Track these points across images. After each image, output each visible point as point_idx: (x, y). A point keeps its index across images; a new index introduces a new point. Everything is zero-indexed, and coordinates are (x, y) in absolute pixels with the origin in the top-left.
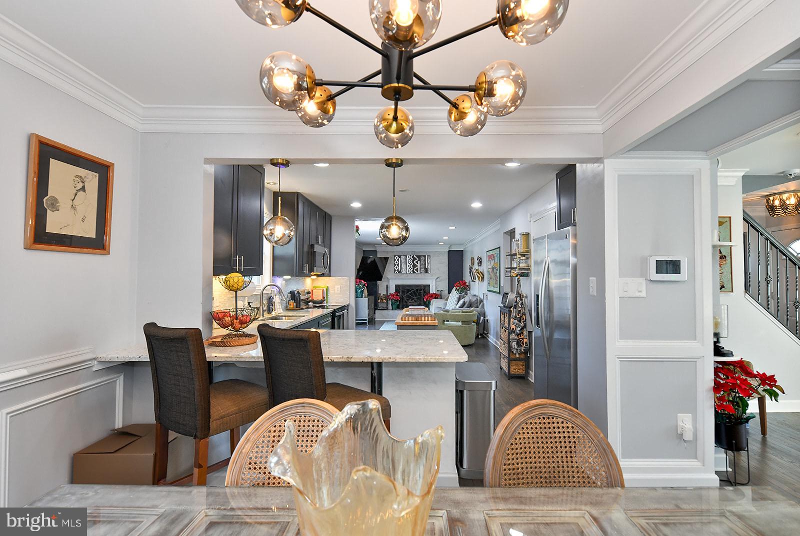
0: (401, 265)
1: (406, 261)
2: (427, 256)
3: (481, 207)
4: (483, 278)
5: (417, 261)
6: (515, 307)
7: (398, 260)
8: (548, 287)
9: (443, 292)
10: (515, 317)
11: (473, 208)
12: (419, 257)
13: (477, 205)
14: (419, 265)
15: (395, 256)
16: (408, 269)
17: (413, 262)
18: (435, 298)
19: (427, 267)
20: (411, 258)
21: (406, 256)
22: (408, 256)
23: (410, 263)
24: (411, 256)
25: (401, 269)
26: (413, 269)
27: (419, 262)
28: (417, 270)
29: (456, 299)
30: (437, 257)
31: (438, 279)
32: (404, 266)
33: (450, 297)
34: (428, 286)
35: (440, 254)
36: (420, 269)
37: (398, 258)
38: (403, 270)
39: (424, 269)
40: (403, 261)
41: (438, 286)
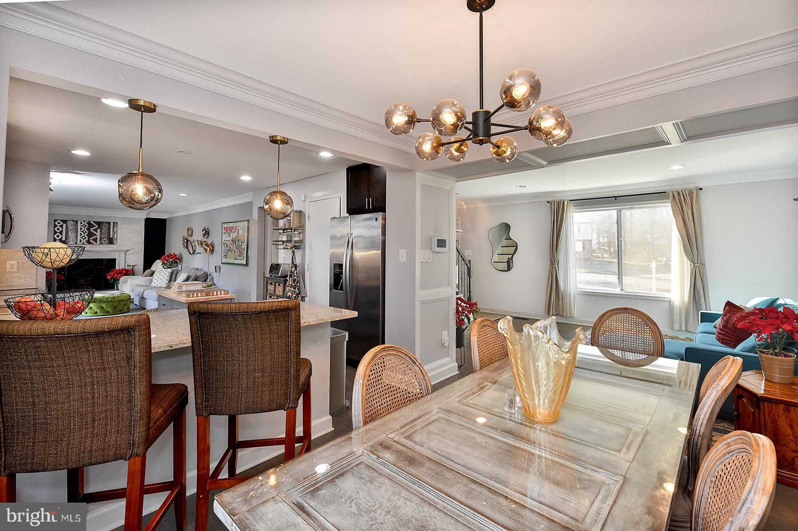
0: (67, 233)
1: (77, 229)
2: (112, 224)
3: (251, 180)
4: (212, 251)
5: (97, 229)
6: (291, 276)
7: (61, 226)
8: (352, 258)
9: (136, 267)
10: (292, 285)
11: (242, 180)
12: (100, 224)
13: (246, 178)
14: (98, 234)
15: (56, 221)
16: (79, 238)
17: (88, 229)
18: (126, 275)
19: (111, 237)
20: (84, 224)
21: (77, 221)
22: (79, 222)
23: (84, 230)
24: (86, 222)
25: (66, 238)
26: (89, 238)
27: (99, 230)
28: (95, 240)
29: (168, 274)
30: (130, 225)
31: (129, 251)
32: (71, 235)
33: (153, 273)
34: (114, 260)
35: (132, 221)
36: (101, 239)
37: (62, 223)
38: (71, 239)
39: (108, 239)
40: (70, 227)
41: (129, 260)
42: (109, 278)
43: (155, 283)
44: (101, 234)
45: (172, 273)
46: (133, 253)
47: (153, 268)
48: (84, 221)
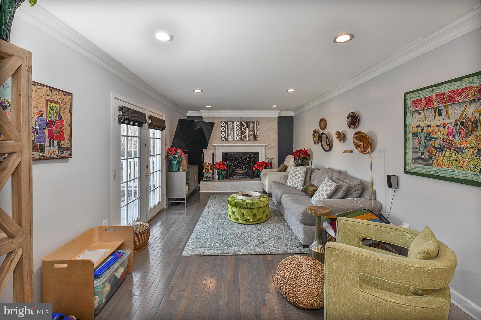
0: (228, 132)
1: (234, 128)
2: (255, 122)
4: (370, 147)
7: (225, 127)
9: (272, 161)
12: (247, 123)
14: (247, 131)
15: (221, 122)
16: (235, 136)
17: (241, 128)
18: (266, 168)
19: (255, 134)
20: (238, 125)
21: (234, 122)
22: (235, 122)
23: (238, 129)
24: (239, 122)
25: (228, 136)
26: (241, 136)
27: (247, 128)
28: (245, 137)
29: (302, 174)
30: (267, 123)
31: (268, 146)
32: (231, 133)
33: (286, 167)
34: (257, 154)
35: (269, 119)
36: (249, 136)
37: (225, 124)
38: (231, 137)
39: (253, 136)
40: (230, 127)
41: (268, 154)
42: (255, 170)
43: (290, 182)
44: (249, 132)
45: (306, 173)
46: (270, 148)
47: (285, 163)
48: (238, 122)
